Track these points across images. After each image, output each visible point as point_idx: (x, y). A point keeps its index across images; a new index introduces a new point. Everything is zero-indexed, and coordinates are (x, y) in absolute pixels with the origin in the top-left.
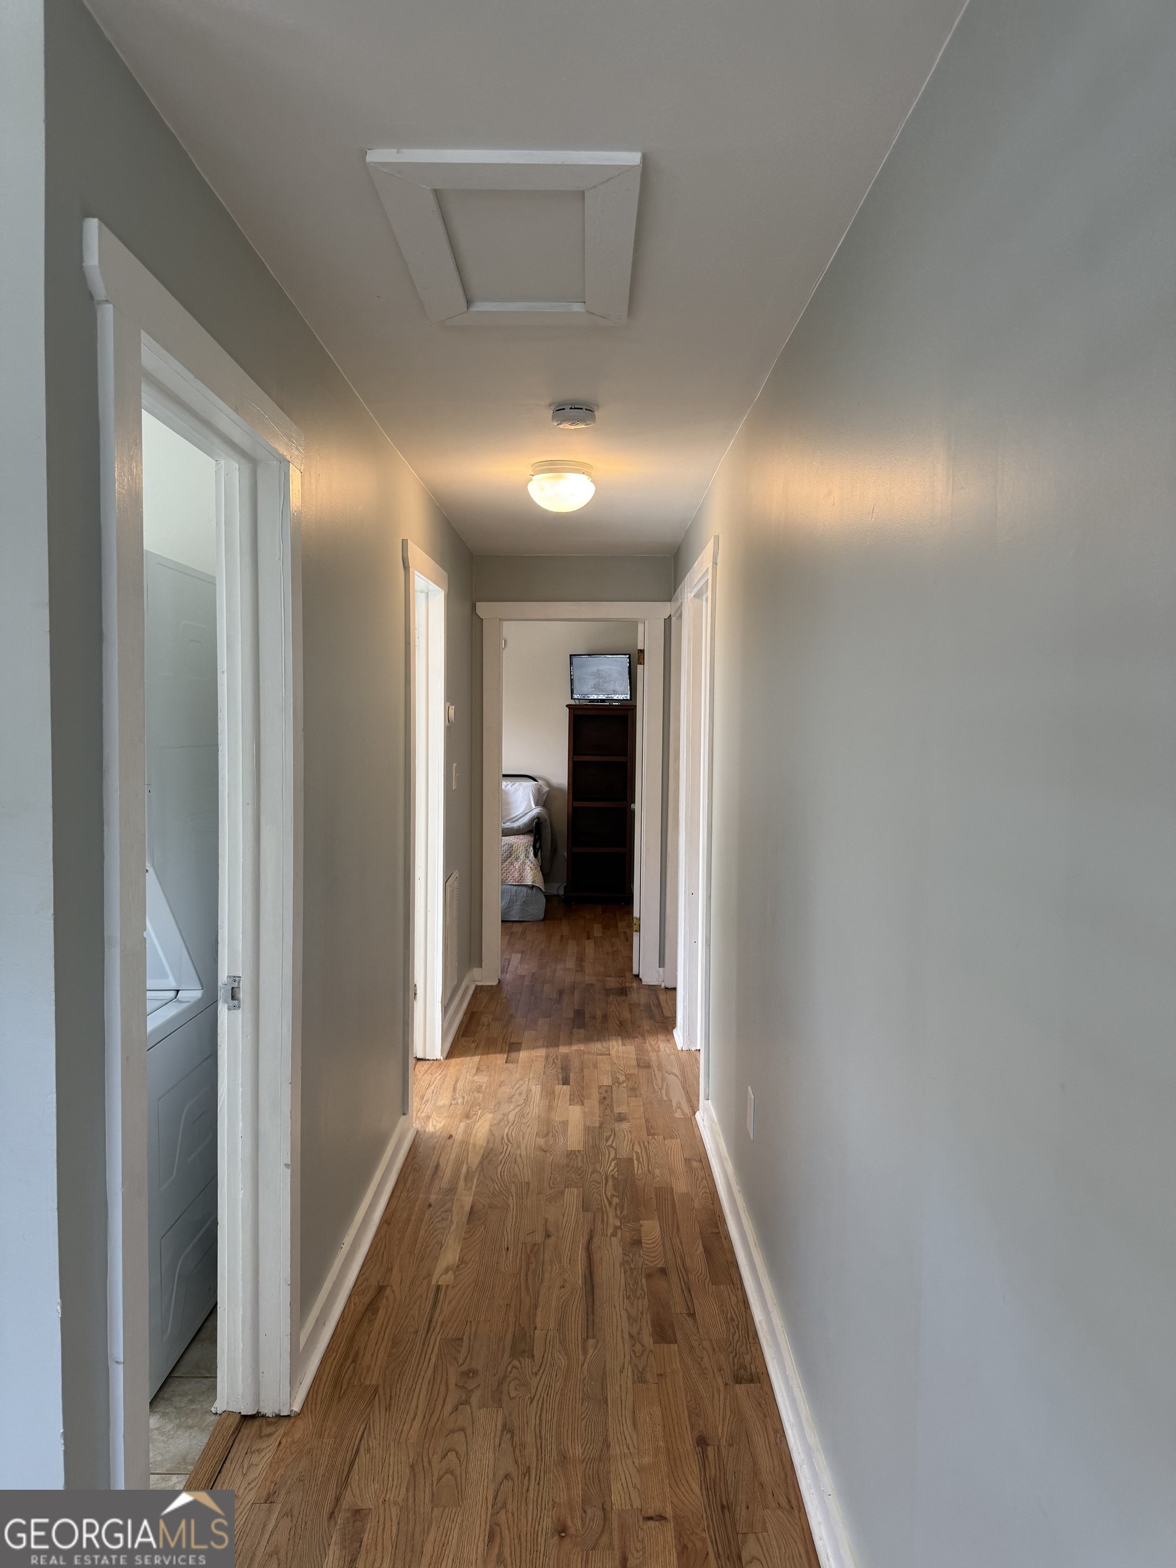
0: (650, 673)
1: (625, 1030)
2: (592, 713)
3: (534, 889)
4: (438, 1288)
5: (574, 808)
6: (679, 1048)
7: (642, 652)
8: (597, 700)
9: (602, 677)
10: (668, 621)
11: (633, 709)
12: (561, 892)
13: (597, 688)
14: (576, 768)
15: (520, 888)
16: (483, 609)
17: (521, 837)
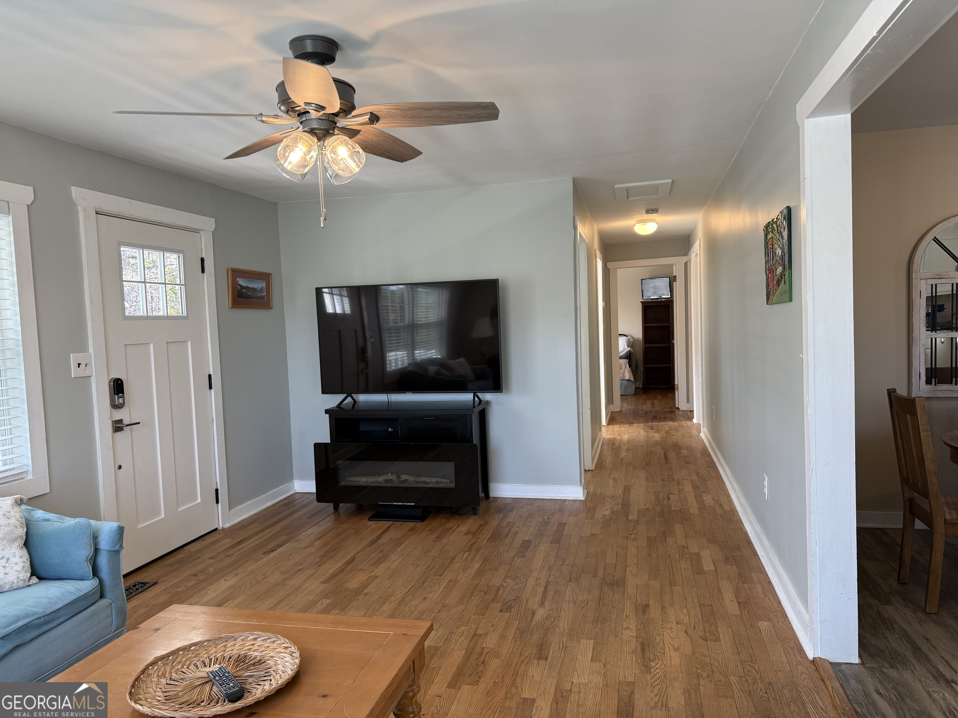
0: (679, 286)
1: (673, 420)
2: (652, 304)
3: (630, 382)
4: (622, 458)
5: (645, 347)
6: (695, 423)
7: (675, 277)
8: (655, 299)
9: (656, 288)
10: (686, 264)
11: (672, 302)
12: (641, 386)
13: (654, 293)
14: (646, 330)
15: (623, 381)
16: (609, 265)
17: (623, 360)
